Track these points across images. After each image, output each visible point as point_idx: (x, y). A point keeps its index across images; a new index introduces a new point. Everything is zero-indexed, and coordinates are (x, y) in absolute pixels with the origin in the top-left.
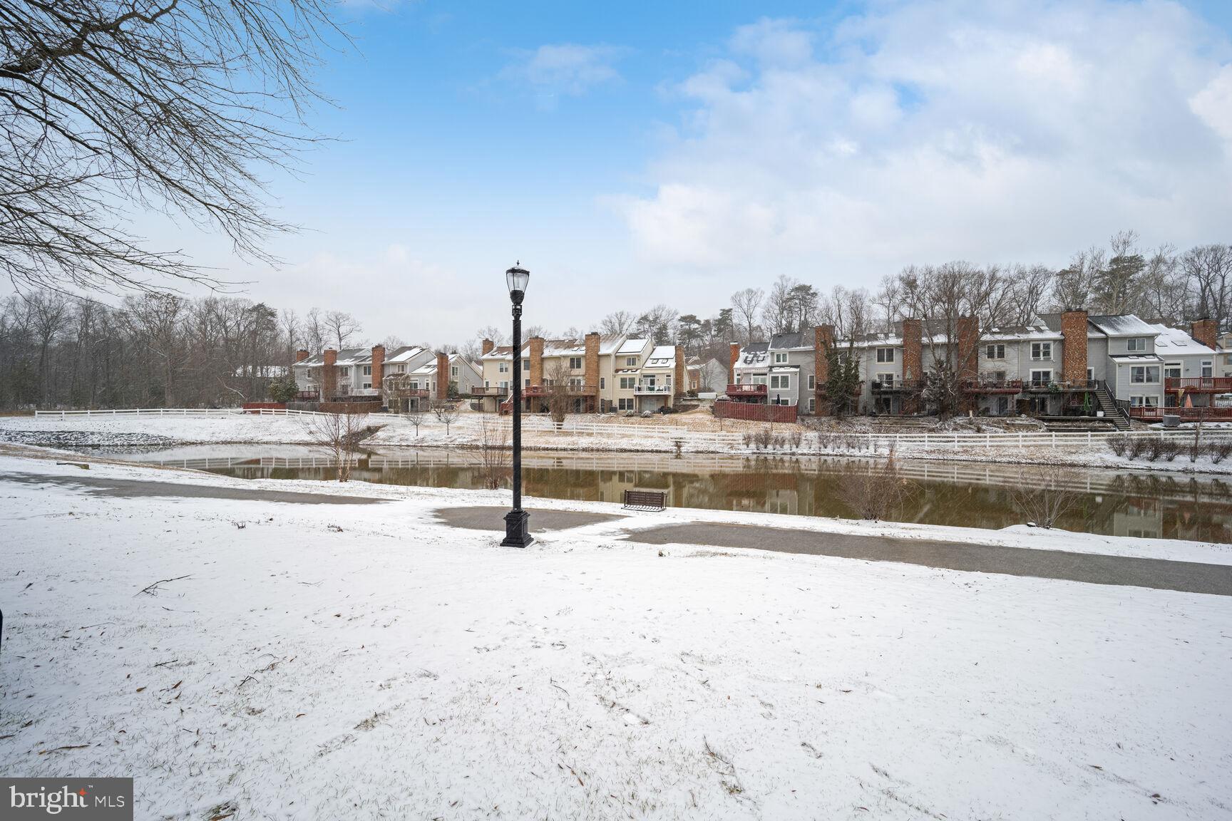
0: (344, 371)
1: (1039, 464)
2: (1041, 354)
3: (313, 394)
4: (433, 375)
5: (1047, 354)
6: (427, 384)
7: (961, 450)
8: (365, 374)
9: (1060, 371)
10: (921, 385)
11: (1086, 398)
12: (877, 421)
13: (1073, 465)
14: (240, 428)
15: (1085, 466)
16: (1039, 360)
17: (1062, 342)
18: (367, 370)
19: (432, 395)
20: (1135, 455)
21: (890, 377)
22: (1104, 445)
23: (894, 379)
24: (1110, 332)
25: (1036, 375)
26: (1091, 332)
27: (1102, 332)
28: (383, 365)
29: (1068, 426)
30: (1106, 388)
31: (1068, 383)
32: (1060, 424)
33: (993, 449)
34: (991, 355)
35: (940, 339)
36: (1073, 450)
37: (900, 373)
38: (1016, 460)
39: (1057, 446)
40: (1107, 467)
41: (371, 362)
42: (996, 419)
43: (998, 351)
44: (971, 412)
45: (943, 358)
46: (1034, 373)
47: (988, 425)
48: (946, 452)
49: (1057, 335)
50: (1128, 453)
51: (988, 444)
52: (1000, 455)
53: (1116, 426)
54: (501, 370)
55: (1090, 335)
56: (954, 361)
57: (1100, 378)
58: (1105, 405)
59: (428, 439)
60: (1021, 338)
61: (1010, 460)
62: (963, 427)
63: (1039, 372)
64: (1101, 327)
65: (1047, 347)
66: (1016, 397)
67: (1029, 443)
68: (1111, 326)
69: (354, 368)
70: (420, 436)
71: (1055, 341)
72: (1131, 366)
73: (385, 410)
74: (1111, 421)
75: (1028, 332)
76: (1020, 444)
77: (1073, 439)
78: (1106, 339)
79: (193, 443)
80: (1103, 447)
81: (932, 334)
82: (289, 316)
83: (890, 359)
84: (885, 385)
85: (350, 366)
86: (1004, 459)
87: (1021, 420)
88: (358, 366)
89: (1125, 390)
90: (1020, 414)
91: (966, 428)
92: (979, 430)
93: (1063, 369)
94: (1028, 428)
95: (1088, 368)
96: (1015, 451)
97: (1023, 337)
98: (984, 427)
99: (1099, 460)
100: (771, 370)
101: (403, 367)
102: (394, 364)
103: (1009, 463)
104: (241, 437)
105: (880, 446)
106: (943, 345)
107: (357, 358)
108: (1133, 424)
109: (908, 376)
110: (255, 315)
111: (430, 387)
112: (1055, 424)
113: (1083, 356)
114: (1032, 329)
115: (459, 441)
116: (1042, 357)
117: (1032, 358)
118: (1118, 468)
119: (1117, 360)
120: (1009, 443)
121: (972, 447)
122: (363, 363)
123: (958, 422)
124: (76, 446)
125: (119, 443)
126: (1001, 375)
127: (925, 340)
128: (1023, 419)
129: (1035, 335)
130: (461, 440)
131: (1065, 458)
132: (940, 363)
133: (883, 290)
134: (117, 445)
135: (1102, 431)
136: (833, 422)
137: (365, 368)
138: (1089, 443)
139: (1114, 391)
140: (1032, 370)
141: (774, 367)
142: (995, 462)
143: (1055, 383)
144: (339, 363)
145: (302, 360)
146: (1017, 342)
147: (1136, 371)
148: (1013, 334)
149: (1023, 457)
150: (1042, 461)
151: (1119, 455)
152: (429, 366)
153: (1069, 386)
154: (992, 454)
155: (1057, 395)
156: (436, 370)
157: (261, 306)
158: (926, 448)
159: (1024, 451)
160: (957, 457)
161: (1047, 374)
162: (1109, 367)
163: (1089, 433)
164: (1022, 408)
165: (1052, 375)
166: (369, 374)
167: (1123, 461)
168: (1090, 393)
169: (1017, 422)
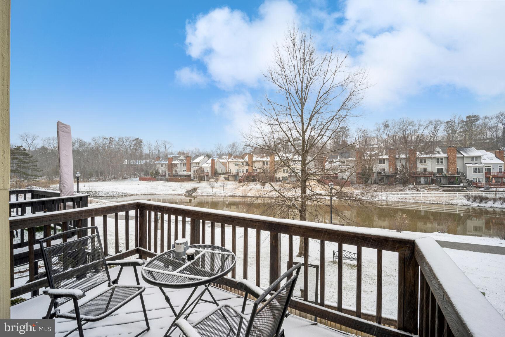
0: (176, 165)
1: (440, 204)
2: (440, 162)
3: (164, 174)
4: (210, 167)
5: (442, 162)
6: (208, 170)
7: (412, 198)
8: (183, 166)
9: (447, 168)
10: (396, 173)
11: (457, 178)
12: (380, 186)
13: (452, 204)
14: (147, 188)
15: (456, 205)
16: (439, 164)
17: (448, 158)
18: (184, 165)
19: (210, 174)
20: (474, 201)
21: (384, 170)
22: (463, 197)
23: (386, 171)
24: (465, 155)
25: (438, 170)
26: (458, 154)
27: (462, 154)
28: (190, 163)
29: (450, 189)
30: (464, 175)
31: (450, 173)
32: (447, 188)
33: (423, 198)
34: (421, 162)
35: (403, 156)
36: (452, 199)
37: (388, 168)
38: (432, 202)
39: (446, 197)
40: (464, 205)
41: (186, 162)
42: (424, 186)
43: (424, 161)
44: (414, 183)
45: (404, 164)
46: (437, 169)
47: (421, 188)
48: (406, 199)
49: (445, 155)
50: (471, 200)
51: (421, 196)
52: (426, 200)
53: (467, 189)
54: (236, 165)
55: (458, 156)
56: (408, 165)
57: (462, 171)
58: (463, 181)
59: (217, 193)
60: (432, 156)
61: (430, 202)
62: (412, 189)
63: (439, 169)
64: (462, 152)
65: (442, 159)
66: (431, 178)
67: (436, 196)
68: (465, 152)
69: (179, 164)
70: (214, 192)
71: (445, 157)
72: (473, 167)
73: (192, 180)
74: (466, 187)
75: (434, 154)
76: (433, 196)
77: (452, 194)
78: (463, 157)
79: (134, 195)
80: (462, 197)
81: (399, 154)
82: (149, 143)
83: (384, 163)
84: (383, 173)
85: (178, 164)
86: (427, 202)
87: (433, 187)
88: (181, 163)
89: (471, 176)
90: (432, 184)
91: (413, 189)
92: (418, 190)
93: (448, 167)
94: (435, 189)
95: (457, 167)
96: (431, 199)
97: (433, 156)
98: (420, 189)
99: (461, 203)
100: (339, 167)
101: (198, 164)
102: (195, 163)
103: (429, 203)
104: (149, 192)
105: (383, 196)
106: (404, 158)
107: (180, 160)
108: (473, 189)
109: (391, 169)
110: (135, 142)
111: (209, 172)
112: (445, 188)
113: (455, 163)
114: (436, 152)
115: (229, 194)
116: (440, 163)
117: (436, 163)
118: (468, 206)
119: (468, 165)
120: (429, 196)
121: (416, 197)
122: (183, 162)
123: (410, 187)
124: (96, 197)
125: (110, 195)
126: (425, 170)
127: (397, 156)
128: (434, 186)
129: (437, 155)
130: (229, 193)
131: (449, 202)
132: (403, 165)
133: (375, 128)
134: (109, 196)
135: (462, 191)
136: (364, 187)
137: (183, 164)
138: (458, 196)
139: (467, 176)
140: (436, 168)
141: (340, 165)
142: (424, 203)
143: (445, 173)
144: (174, 162)
145: (158, 160)
146: (431, 158)
147: (474, 169)
148: (429, 154)
149: (434, 201)
150: (441, 203)
151: (468, 201)
152: (207, 163)
153: (450, 174)
154: (423, 200)
155: (445, 177)
156: (211, 165)
157: (138, 139)
158: (399, 197)
159: (434, 199)
160: (411, 201)
161: (442, 169)
162: (465, 168)
163: (458, 193)
164: (433, 181)
165: (444, 170)
166: (185, 166)
167: (469, 203)
168: (458, 177)
169: (432, 187)
